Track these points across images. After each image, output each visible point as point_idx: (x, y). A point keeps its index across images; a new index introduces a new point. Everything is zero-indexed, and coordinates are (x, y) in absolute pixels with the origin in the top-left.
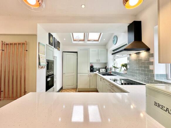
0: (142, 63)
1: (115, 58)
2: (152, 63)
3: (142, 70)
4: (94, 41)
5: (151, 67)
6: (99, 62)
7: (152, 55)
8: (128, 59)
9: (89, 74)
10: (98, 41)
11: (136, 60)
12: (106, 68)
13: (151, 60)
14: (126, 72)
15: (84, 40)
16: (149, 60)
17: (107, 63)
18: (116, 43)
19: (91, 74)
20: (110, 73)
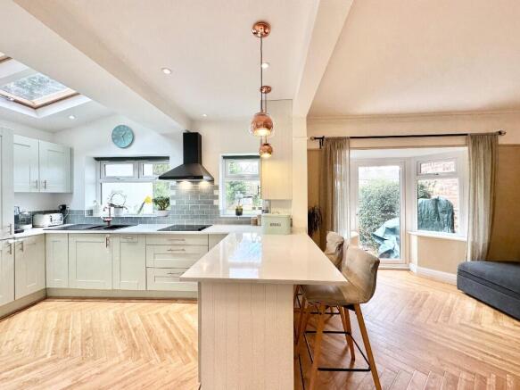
0: (203, 197)
1: (100, 181)
2: (217, 197)
3: (202, 207)
4: (16, 102)
5: (215, 202)
6: (43, 190)
7: (217, 188)
8: (173, 188)
10: (35, 108)
13: (216, 193)
16: (213, 193)
17: (72, 193)
18: (127, 144)
19: (21, 240)
20: (109, 222)
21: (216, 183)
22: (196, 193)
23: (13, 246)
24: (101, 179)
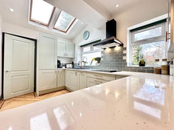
0: (116, 55)
1: (82, 54)
2: (125, 55)
3: (116, 61)
4: (61, 31)
5: (124, 58)
6: (66, 57)
7: (125, 49)
8: (102, 52)
9: (56, 70)
10: (66, 32)
11: (110, 53)
12: (73, 63)
13: (124, 52)
14: (99, 64)
15: (48, 26)
16: (123, 53)
17: (74, 58)
18: (87, 38)
19: (59, 70)
20: (81, 67)
21: (124, 46)
22: (113, 54)
23: (57, 71)
24: (82, 53)
